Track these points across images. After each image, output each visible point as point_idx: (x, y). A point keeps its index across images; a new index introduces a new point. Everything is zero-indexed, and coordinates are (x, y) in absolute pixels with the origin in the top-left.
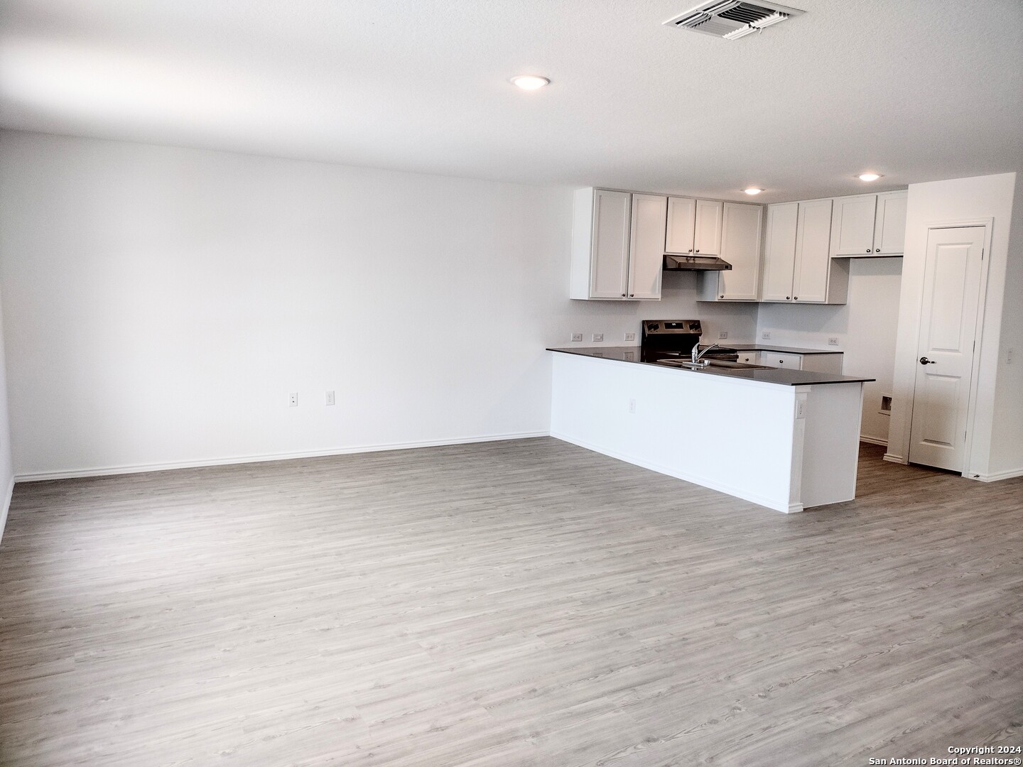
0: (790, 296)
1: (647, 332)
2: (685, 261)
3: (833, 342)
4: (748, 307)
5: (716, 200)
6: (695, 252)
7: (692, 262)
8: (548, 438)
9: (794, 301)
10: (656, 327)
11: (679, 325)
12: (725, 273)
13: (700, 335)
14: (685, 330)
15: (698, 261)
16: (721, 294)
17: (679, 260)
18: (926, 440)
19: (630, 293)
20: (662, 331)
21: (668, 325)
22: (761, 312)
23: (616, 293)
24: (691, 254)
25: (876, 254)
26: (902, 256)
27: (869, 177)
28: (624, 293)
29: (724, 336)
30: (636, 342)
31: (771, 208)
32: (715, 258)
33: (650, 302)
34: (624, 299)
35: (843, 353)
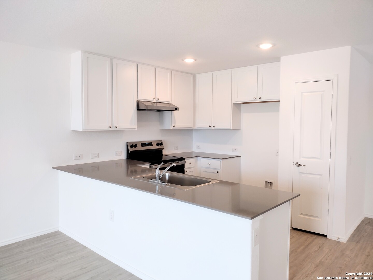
0: (211, 125)
1: (130, 149)
2: (151, 105)
3: (234, 150)
4: (188, 131)
5: (168, 69)
6: (157, 100)
7: (155, 105)
8: (56, 235)
9: (213, 128)
10: (136, 146)
11: (150, 144)
12: (175, 112)
13: (163, 149)
14: (154, 147)
15: (159, 105)
16: (173, 125)
17: (147, 104)
18: (302, 214)
19: (115, 125)
20: (140, 148)
21: (143, 144)
22: (195, 134)
23: (105, 126)
24: (155, 101)
25: (259, 100)
26: (279, 101)
27: (266, 46)
28: (110, 125)
29: (176, 148)
30: (123, 156)
31: (198, 76)
32: (168, 103)
33: (130, 131)
34: (111, 129)
35: (240, 156)
